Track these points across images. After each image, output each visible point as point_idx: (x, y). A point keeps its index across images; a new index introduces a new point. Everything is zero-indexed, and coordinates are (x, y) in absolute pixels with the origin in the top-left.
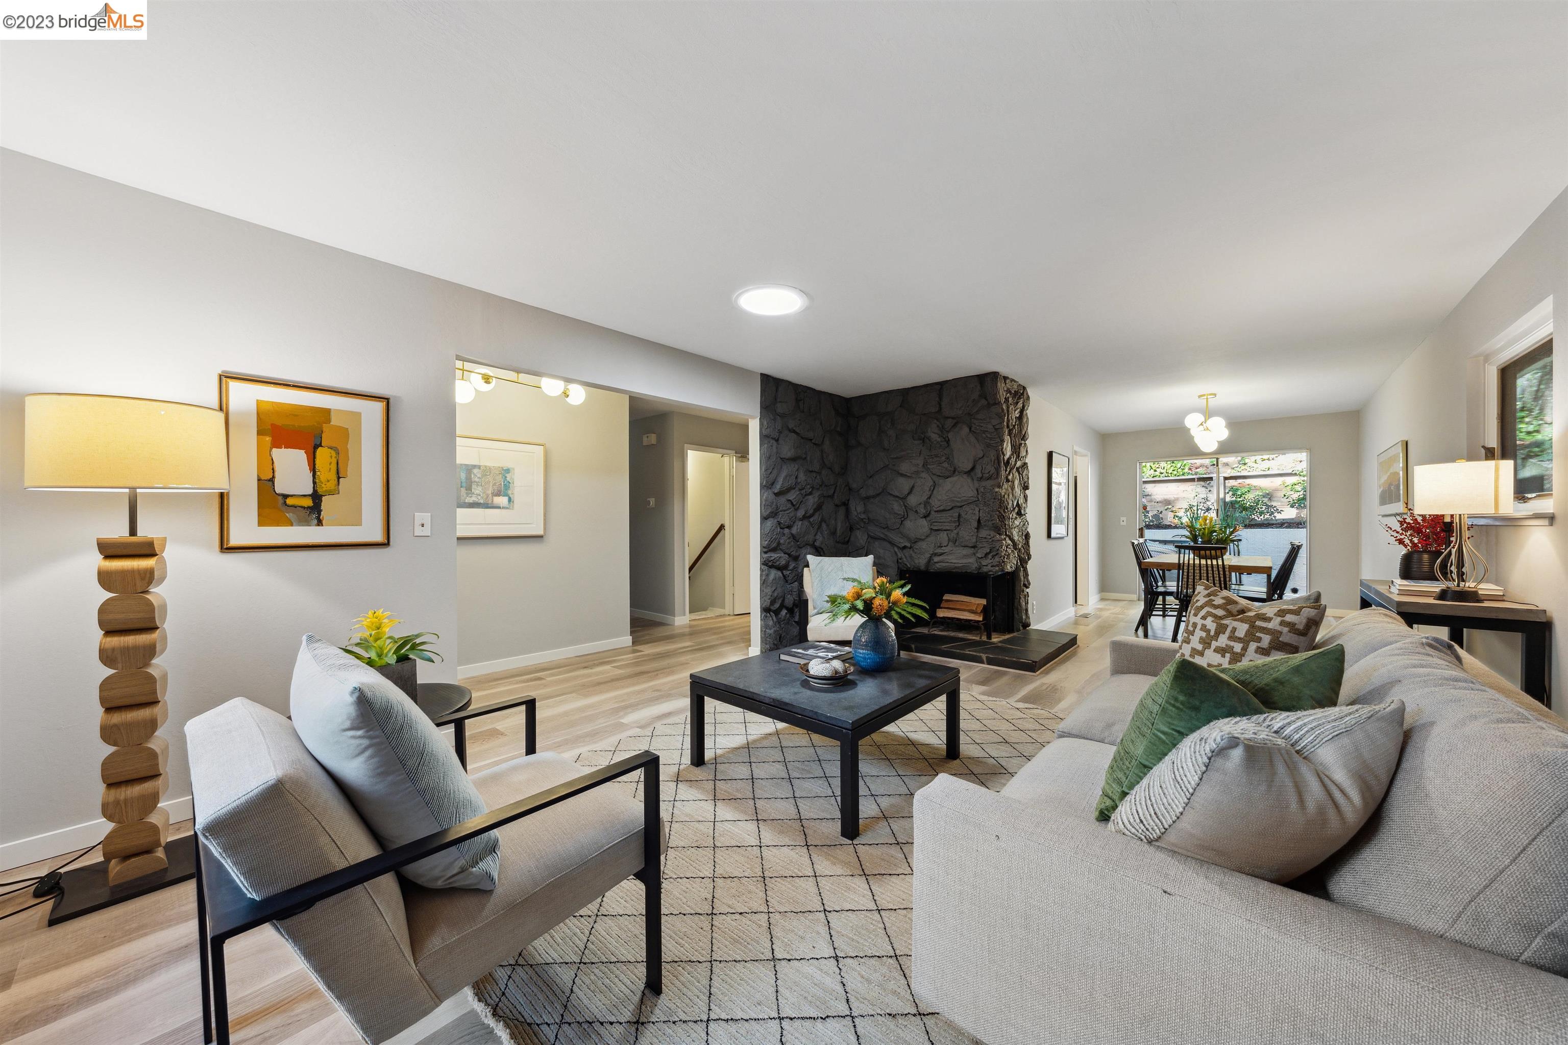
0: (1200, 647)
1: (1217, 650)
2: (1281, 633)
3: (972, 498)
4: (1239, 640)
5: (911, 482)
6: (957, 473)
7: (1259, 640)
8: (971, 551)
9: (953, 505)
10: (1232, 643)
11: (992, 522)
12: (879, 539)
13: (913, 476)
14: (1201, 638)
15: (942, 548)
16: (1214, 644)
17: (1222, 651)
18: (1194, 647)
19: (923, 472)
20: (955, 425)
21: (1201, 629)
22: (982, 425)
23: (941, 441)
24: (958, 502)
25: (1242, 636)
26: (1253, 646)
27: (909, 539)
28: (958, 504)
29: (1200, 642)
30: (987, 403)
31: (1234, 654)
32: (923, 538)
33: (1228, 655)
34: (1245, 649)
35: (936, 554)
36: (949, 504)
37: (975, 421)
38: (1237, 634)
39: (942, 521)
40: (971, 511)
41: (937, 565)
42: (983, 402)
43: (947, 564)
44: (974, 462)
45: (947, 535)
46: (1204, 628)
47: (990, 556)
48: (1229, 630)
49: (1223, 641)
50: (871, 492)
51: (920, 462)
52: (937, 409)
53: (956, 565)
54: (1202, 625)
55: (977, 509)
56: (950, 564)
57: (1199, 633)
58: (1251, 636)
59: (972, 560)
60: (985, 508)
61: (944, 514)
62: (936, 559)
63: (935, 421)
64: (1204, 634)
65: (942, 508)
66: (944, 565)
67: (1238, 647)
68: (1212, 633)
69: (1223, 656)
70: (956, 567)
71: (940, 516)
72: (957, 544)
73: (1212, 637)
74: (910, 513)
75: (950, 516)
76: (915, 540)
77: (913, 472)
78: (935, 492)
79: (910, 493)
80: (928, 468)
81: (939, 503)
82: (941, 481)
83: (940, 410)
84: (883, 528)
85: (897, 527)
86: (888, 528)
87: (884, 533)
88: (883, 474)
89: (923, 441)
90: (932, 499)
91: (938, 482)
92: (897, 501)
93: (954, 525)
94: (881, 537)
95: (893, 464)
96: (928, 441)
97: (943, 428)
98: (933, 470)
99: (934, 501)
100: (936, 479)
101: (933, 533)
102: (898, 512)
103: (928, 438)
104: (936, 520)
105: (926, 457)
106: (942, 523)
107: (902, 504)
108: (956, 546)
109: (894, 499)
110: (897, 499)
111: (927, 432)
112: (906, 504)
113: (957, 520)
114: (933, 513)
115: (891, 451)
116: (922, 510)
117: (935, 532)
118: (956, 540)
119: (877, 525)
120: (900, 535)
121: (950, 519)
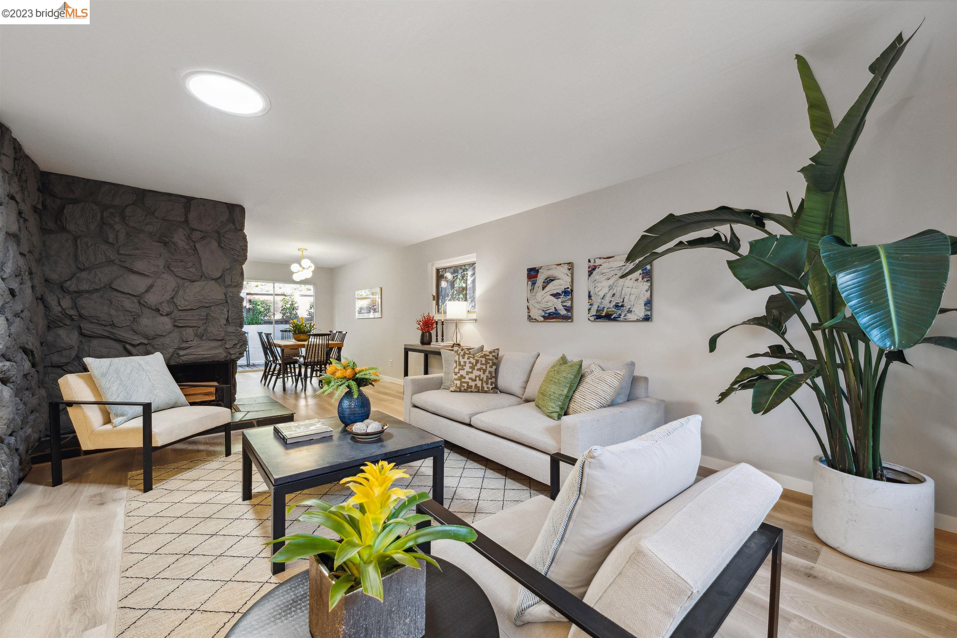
0: (470, 370)
1: (478, 370)
2: (493, 359)
3: (221, 301)
4: (484, 364)
5: (149, 281)
6: (203, 278)
7: (489, 363)
8: (220, 343)
9: (201, 305)
10: (482, 366)
11: (240, 320)
12: (96, 337)
13: (152, 275)
14: (470, 367)
15: (189, 343)
16: (476, 368)
17: (479, 370)
18: (467, 371)
19: (164, 273)
20: (203, 238)
21: (469, 363)
22: (231, 243)
23: (189, 249)
24: (207, 303)
25: (484, 363)
26: (488, 365)
27: (147, 337)
28: (207, 305)
29: (470, 368)
30: (234, 227)
31: (483, 370)
32: (164, 334)
33: (482, 371)
34: (486, 367)
35: (180, 349)
36: (196, 304)
37: (225, 239)
38: (483, 363)
39: (189, 318)
40: (219, 311)
41: (183, 358)
42: (231, 226)
43: (194, 356)
44: (223, 271)
45: (193, 330)
46: (470, 363)
47: (238, 346)
48: (480, 361)
49: (479, 366)
50: (85, 286)
51: (161, 263)
52: (183, 219)
53: (205, 356)
54: (469, 362)
55: (226, 310)
56: (197, 356)
57: (468, 365)
58: (487, 363)
59: (221, 350)
60: (233, 309)
61: (190, 313)
62: (182, 353)
63: (182, 230)
64: (471, 365)
65: (189, 307)
66: (191, 357)
67: (484, 367)
68: (474, 364)
69: (480, 371)
70: (204, 358)
71: (185, 314)
72: (204, 338)
73: (475, 365)
74: (146, 311)
75: (197, 315)
76: (154, 337)
77: (151, 272)
78: (181, 292)
79: (147, 291)
80: (171, 270)
81: (186, 303)
82: (187, 284)
83: (186, 221)
84: (106, 326)
85: (128, 324)
86: (113, 325)
87: (108, 331)
88: (106, 268)
89: (165, 244)
90: (177, 299)
91: (184, 284)
92: (128, 298)
93: (202, 322)
94: (102, 335)
95: (122, 260)
96: (173, 245)
97: (189, 237)
98: (177, 273)
99: (181, 301)
100: (181, 282)
101: (177, 330)
102: (131, 310)
103: (174, 243)
104: (181, 318)
105: (169, 260)
106: (188, 321)
107: (136, 301)
108: (203, 340)
109: (123, 296)
110: (128, 296)
111: (172, 237)
112: (141, 302)
113: (205, 318)
114: (176, 311)
115: (119, 247)
116: (166, 309)
117: (180, 329)
118: (203, 335)
119: (94, 323)
120: (132, 333)
121: (197, 317)
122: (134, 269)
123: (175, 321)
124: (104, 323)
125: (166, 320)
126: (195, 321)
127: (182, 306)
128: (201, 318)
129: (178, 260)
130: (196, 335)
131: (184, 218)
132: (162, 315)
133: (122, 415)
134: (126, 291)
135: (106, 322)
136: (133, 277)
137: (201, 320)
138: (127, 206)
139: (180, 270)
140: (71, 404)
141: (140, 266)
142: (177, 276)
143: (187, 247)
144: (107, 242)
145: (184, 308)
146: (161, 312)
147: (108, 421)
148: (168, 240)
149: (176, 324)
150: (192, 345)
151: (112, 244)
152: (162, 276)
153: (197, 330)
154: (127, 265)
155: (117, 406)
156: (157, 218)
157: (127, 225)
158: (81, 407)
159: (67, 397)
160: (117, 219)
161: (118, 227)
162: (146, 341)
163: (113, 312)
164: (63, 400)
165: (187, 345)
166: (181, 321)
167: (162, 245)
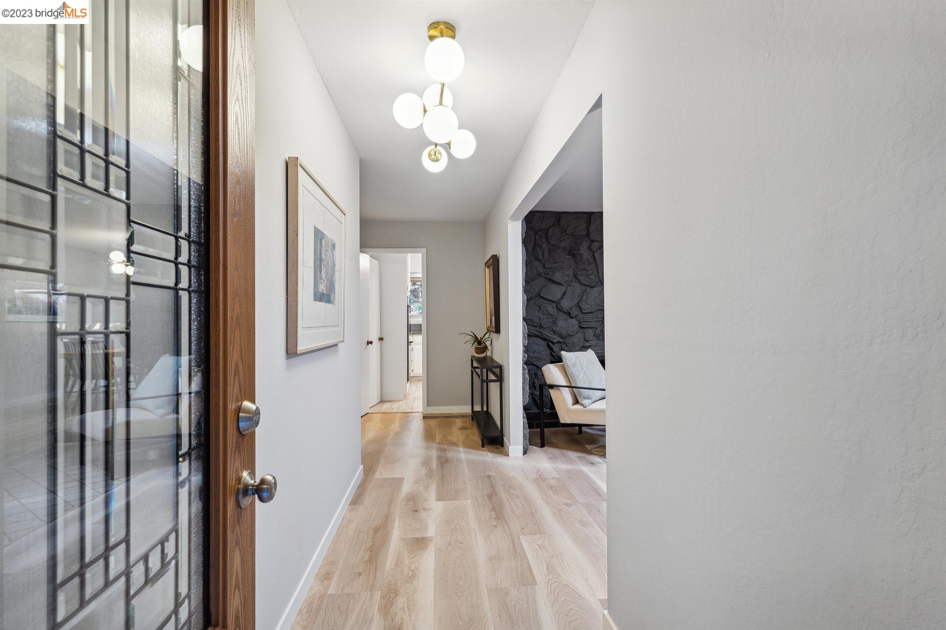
5: (563, 289)
9: (598, 308)
15: (590, 342)
19: (573, 281)
32: (573, 334)
51: (571, 272)
61: (590, 315)
63: (585, 242)
65: (590, 311)
71: (586, 316)
74: (561, 314)
75: (595, 317)
76: (566, 336)
77: (565, 281)
78: (584, 298)
79: (562, 297)
80: (577, 278)
81: (588, 307)
82: (588, 289)
83: (588, 234)
84: (536, 327)
85: (550, 326)
86: (541, 326)
87: (538, 331)
88: (537, 280)
89: (574, 256)
90: (581, 303)
91: (586, 290)
92: (550, 304)
93: (599, 324)
94: (535, 334)
95: (546, 273)
96: (579, 256)
97: (589, 248)
98: (582, 281)
99: (585, 305)
100: (584, 288)
101: (581, 330)
102: (552, 314)
103: (580, 255)
104: (585, 320)
105: (576, 270)
106: (589, 323)
107: (555, 306)
108: (600, 340)
109: (547, 302)
110: (550, 302)
111: (579, 250)
112: (558, 306)
113: (601, 320)
114: (580, 314)
115: (544, 262)
116: (575, 312)
117: (583, 330)
118: (600, 336)
119: (530, 324)
120: (552, 333)
121: (596, 319)
122: (555, 280)
123: (580, 323)
124: (535, 324)
125: (574, 321)
126: (594, 323)
127: (585, 309)
128: (599, 320)
129: (582, 269)
130: (595, 335)
131: (586, 232)
132: (572, 318)
133: (589, 398)
134: (549, 298)
135: (537, 324)
136: (553, 286)
137: (598, 321)
138: (549, 228)
139: (583, 277)
140: (552, 387)
141: (558, 276)
142: (581, 283)
143: (589, 257)
144: (537, 259)
145: (586, 311)
146: (571, 315)
147: (576, 402)
148: (576, 253)
149: (581, 325)
150: (592, 344)
151: (540, 261)
152: (572, 284)
153: (595, 331)
154: (550, 277)
155: (584, 390)
156: (568, 235)
157: (549, 243)
158: (559, 389)
159: (549, 382)
160: (544, 240)
161: (544, 246)
162: (561, 340)
163: (541, 316)
164: (546, 383)
165: (589, 344)
166: (584, 323)
167: (571, 257)
